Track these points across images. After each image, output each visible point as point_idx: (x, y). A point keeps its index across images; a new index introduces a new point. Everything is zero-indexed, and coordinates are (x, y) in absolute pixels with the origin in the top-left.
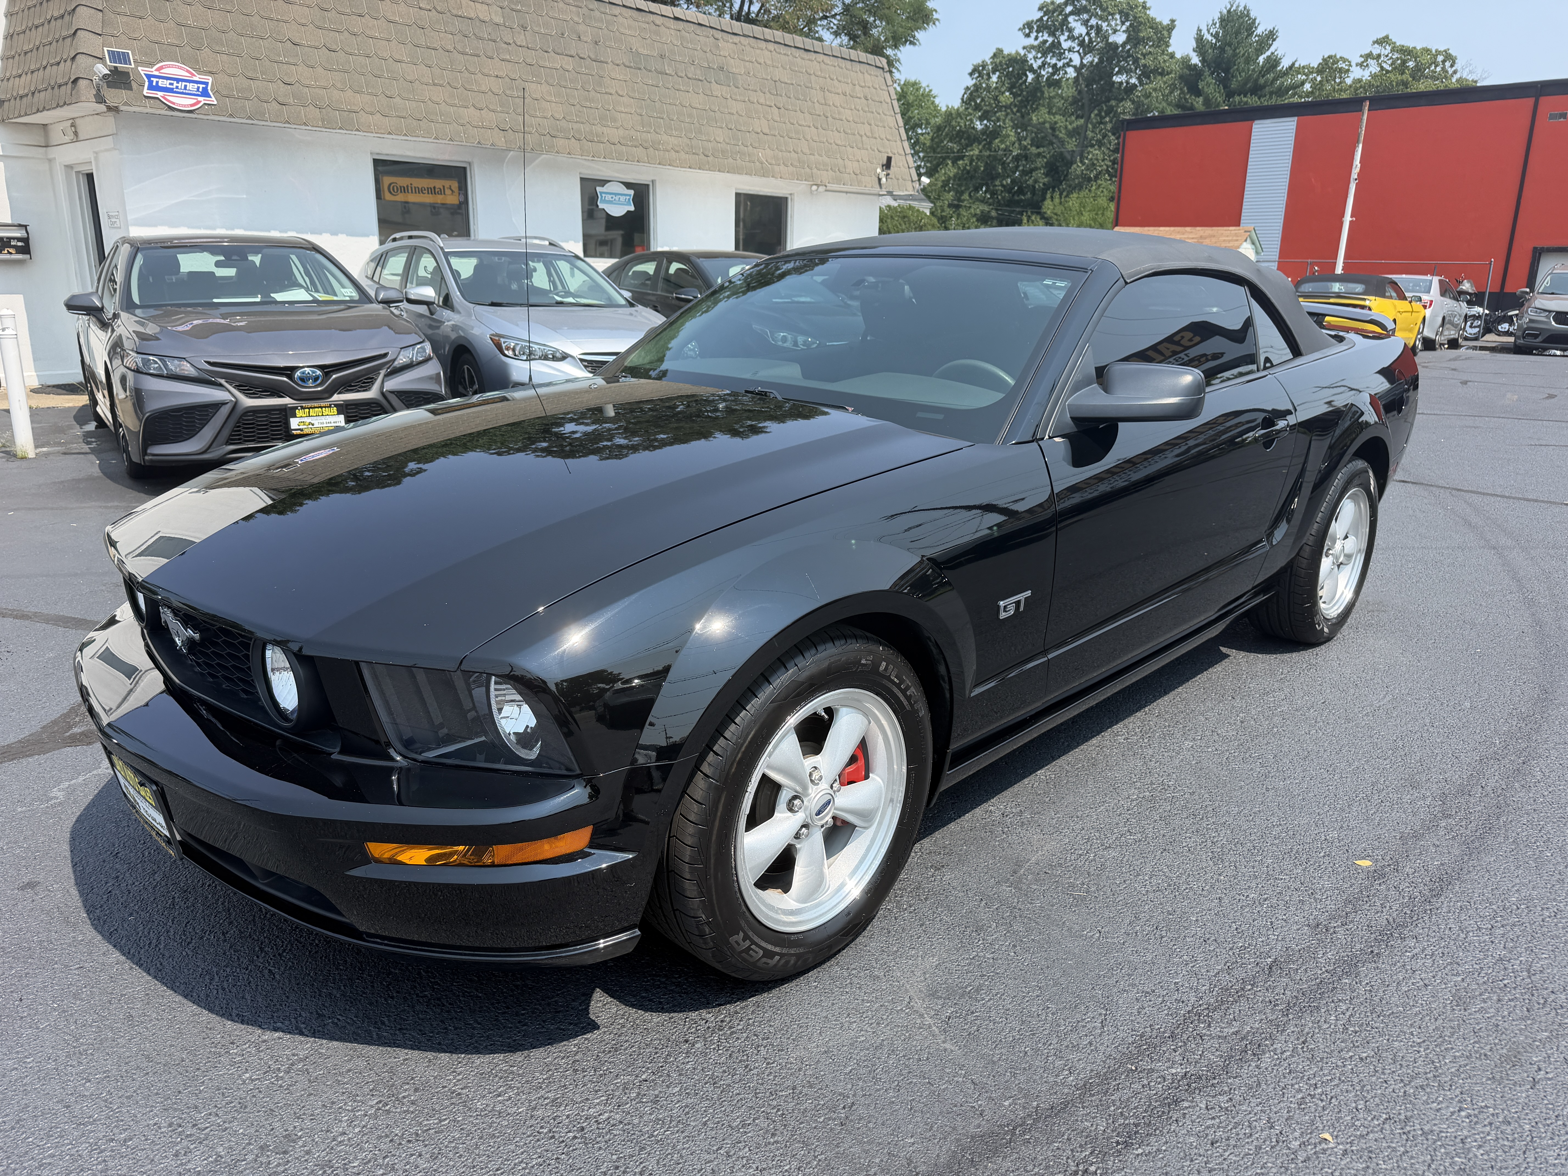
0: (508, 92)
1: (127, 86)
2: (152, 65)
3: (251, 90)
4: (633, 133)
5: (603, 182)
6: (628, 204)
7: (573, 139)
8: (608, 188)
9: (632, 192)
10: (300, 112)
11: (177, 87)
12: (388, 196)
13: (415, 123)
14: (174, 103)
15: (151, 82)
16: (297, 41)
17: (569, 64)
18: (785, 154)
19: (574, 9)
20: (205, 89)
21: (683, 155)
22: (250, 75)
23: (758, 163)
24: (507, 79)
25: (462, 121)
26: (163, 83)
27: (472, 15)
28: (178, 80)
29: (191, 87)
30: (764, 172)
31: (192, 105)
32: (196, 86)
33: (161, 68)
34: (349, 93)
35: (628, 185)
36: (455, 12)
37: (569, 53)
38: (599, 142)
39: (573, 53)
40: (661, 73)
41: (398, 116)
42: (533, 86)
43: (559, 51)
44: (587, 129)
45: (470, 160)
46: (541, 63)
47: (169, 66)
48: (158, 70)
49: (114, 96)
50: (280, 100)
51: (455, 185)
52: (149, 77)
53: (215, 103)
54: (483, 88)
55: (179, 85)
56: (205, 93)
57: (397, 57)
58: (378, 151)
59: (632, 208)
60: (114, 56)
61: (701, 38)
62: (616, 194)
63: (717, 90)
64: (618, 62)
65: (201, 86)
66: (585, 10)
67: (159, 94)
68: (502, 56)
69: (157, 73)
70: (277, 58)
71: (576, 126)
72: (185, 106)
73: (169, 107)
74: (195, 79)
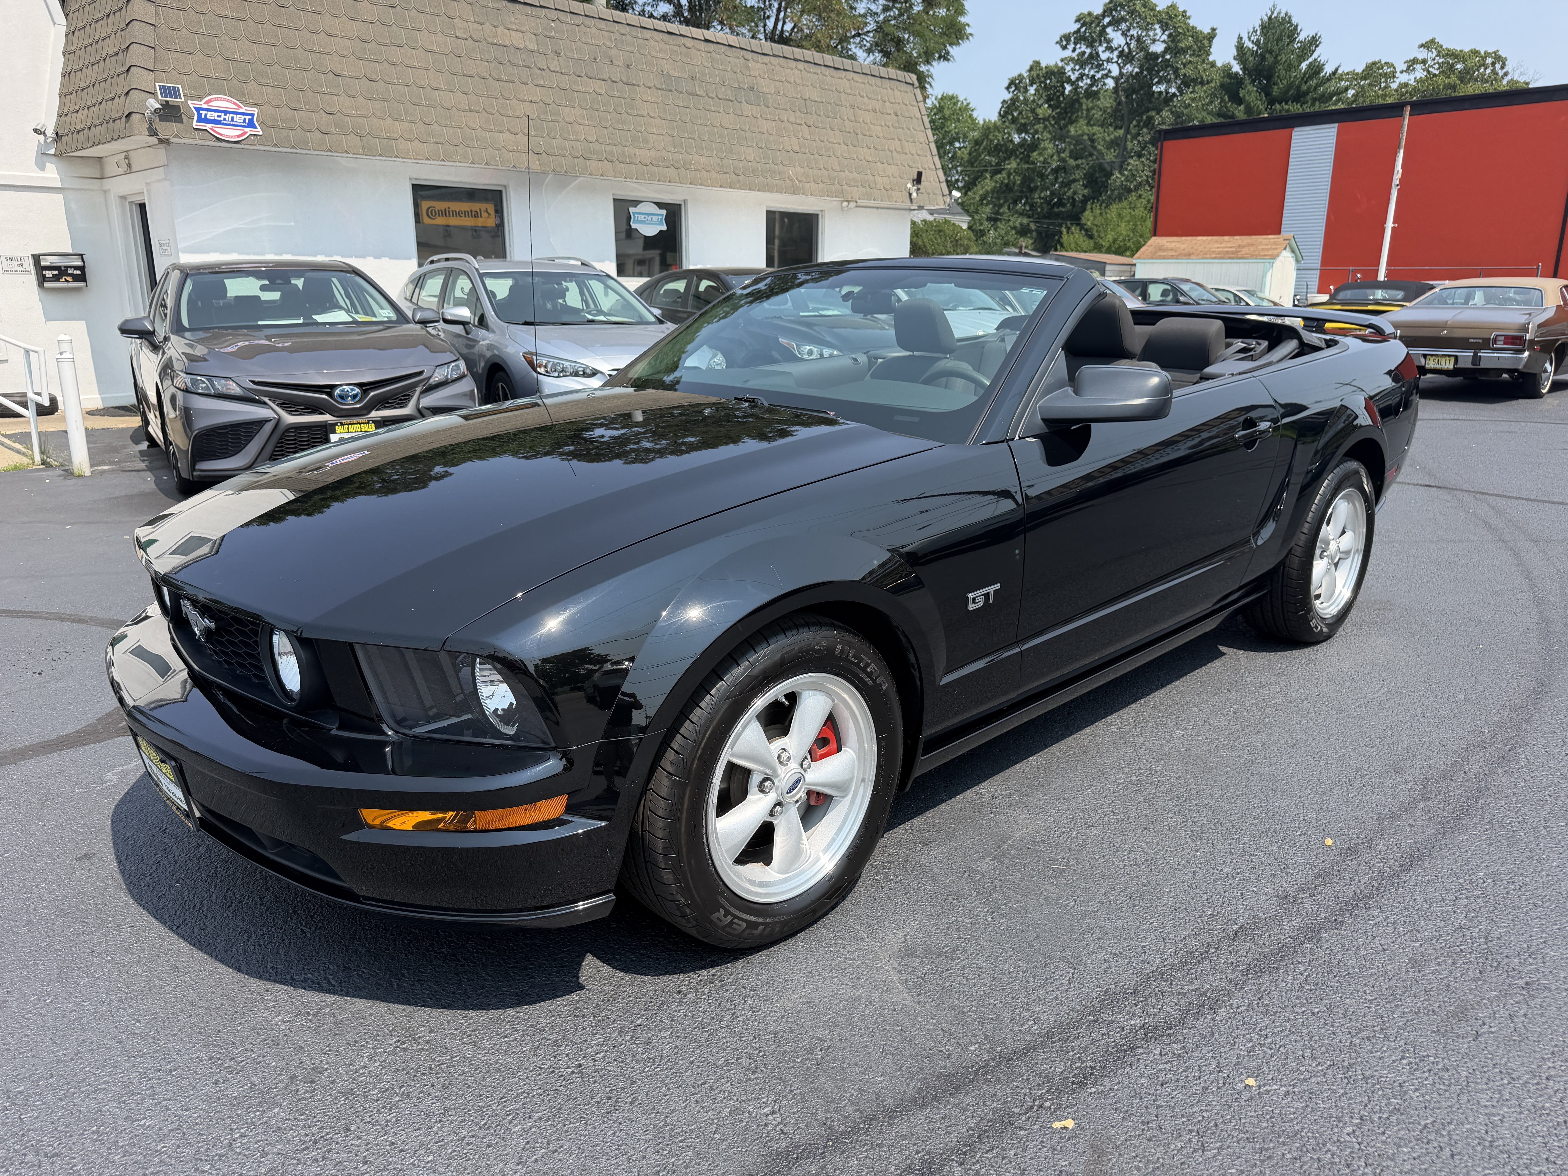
0: (542, 117)
1: (178, 119)
2: (200, 98)
3: (295, 120)
4: (664, 153)
5: (636, 203)
6: (661, 224)
7: (606, 161)
8: (640, 208)
9: (664, 212)
10: (342, 141)
11: (225, 119)
12: (426, 220)
13: (452, 148)
14: (221, 135)
15: (200, 115)
16: (339, 72)
17: (601, 88)
18: (815, 171)
19: (607, 34)
20: (251, 121)
21: (714, 175)
22: (293, 105)
23: (788, 181)
24: (541, 104)
25: (497, 146)
26: (211, 116)
27: (508, 43)
28: (225, 113)
29: (238, 119)
30: (794, 190)
31: (239, 136)
32: (243, 117)
33: (210, 101)
34: (389, 121)
35: (660, 205)
36: (490, 40)
37: (601, 77)
38: (631, 163)
39: (605, 77)
40: (692, 94)
41: (435, 142)
42: (567, 110)
43: (592, 76)
44: (620, 151)
45: (506, 183)
46: (575, 87)
47: (217, 99)
48: (206, 103)
49: (167, 129)
50: (323, 129)
51: (491, 208)
52: (198, 109)
53: (261, 133)
54: (518, 113)
55: (227, 117)
56: (251, 124)
57: (435, 85)
58: (416, 176)
59: (664, 228)
60: (165, 91)
61: (731, 59)
62: (648, 214)
63: (748, 110)
64: (649, 85)
65: (248, 118)
66: (617, 35)
67: (208, 126)
68: (536, 82)
69: (205, 106)
70: (319, 89)
71: (608, 148)
72: (232, 136)
73: (217, 138)
74: (241, 110)
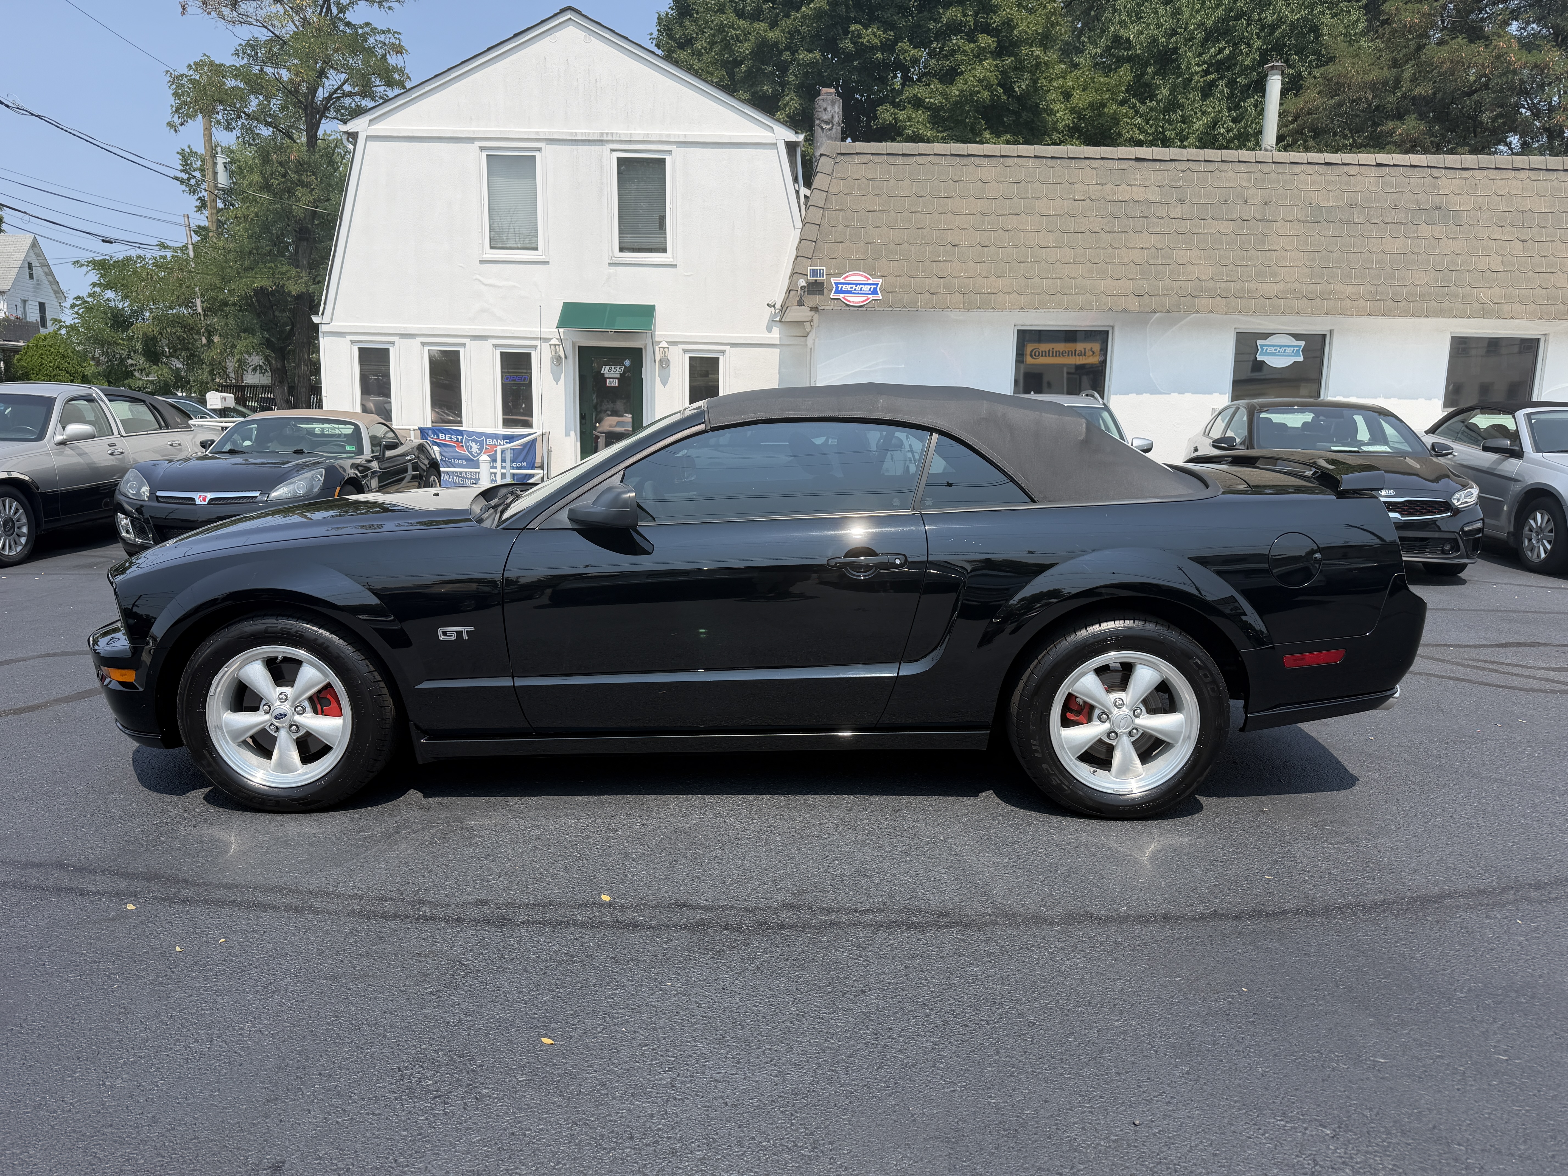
0: (1151, 261)
1: (821, 292)
2: (840, 275)
3: (911, 286)
4: (1297, 285)
5: (1266, 336)
6: (1297, 354)
7: (1218, 298)
8: (1270, 341)
9: (1302, 343)
10: (946, 299)
11: (855, 290)
13: (1048, 297)
14: (850, 301)
15: (837, 287)
16: (957, 242)
17: (1227, 227)
18: (1524, 291)
19: (1245, 175)
20: (875, 289)
21: (1362, 303)
22: (912, 274)
23: (1475, 305)
24: (1153, 250)
25: (1096, 292)
26: (846, 288)
27: (1127, 198)
28: (856, 284)
29: (866, 288)
30: (1487, 314)
31: (862, 302)
32: (869, 287)
33: (847, 277)
34: (993, 278)
35: (1297, 336)
36: (1109, 198)
37: (1230, 218)
38: (1250, 298)
39: (1234, 216)
40: (1347, 223)
41: (1032, 293)
42: (1181, 252)
43: (1219, 217)
44: (1238, 287)
45: (1112, 324)
46: (1194, 231)
47: (852, 275)
48: (844, 278)
49: (816, 300)
50: (932, 291)
51: (1097, 347)
52: (836, 284)
53: (881, 298)
54: (1126, 260)
55: (857, 288)
56: (875, 292)
57: (1042, 244)
58: (1021, 323)
59: (1301, 359)
60: (814, 273)
61: (1412, 180)
62: (1281, 346)
63: (1425, 230)
64: (1290, 218)
65: (873, 287)
66: (1258, 175)
67: (841, 296)
68: (1150, 230)
69: (843, 281)
70: (937, 259)
71: (1223, 285)
72: (857, 303)
73: (847, 305)
74: (870, 282)
